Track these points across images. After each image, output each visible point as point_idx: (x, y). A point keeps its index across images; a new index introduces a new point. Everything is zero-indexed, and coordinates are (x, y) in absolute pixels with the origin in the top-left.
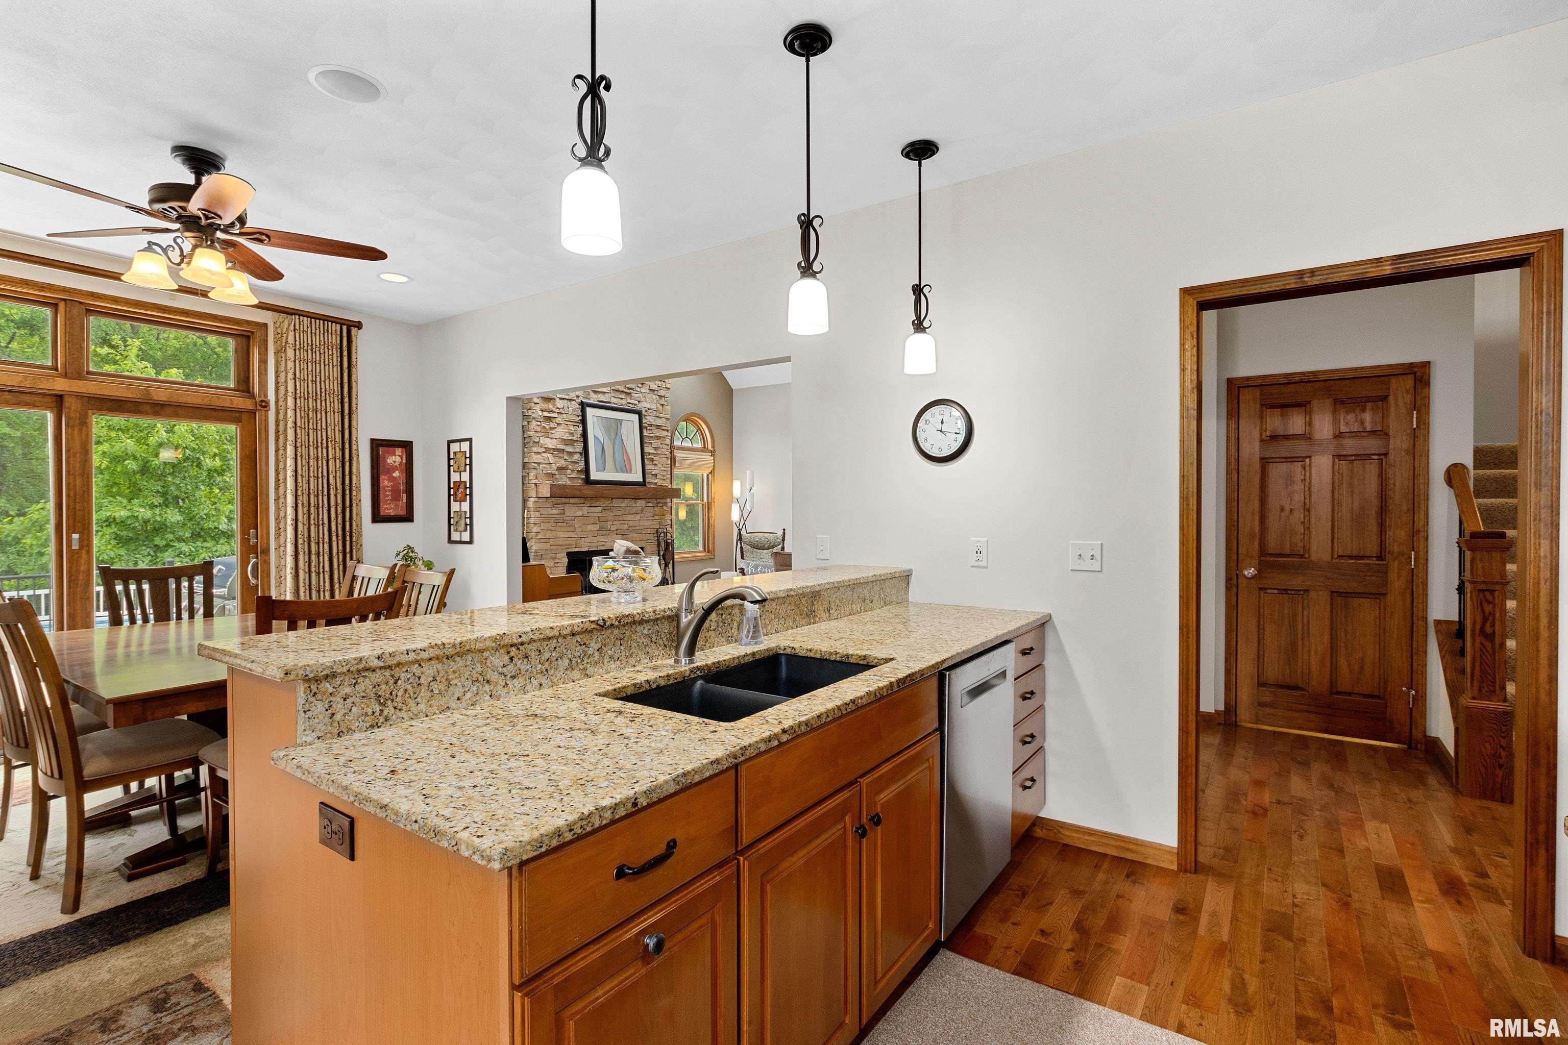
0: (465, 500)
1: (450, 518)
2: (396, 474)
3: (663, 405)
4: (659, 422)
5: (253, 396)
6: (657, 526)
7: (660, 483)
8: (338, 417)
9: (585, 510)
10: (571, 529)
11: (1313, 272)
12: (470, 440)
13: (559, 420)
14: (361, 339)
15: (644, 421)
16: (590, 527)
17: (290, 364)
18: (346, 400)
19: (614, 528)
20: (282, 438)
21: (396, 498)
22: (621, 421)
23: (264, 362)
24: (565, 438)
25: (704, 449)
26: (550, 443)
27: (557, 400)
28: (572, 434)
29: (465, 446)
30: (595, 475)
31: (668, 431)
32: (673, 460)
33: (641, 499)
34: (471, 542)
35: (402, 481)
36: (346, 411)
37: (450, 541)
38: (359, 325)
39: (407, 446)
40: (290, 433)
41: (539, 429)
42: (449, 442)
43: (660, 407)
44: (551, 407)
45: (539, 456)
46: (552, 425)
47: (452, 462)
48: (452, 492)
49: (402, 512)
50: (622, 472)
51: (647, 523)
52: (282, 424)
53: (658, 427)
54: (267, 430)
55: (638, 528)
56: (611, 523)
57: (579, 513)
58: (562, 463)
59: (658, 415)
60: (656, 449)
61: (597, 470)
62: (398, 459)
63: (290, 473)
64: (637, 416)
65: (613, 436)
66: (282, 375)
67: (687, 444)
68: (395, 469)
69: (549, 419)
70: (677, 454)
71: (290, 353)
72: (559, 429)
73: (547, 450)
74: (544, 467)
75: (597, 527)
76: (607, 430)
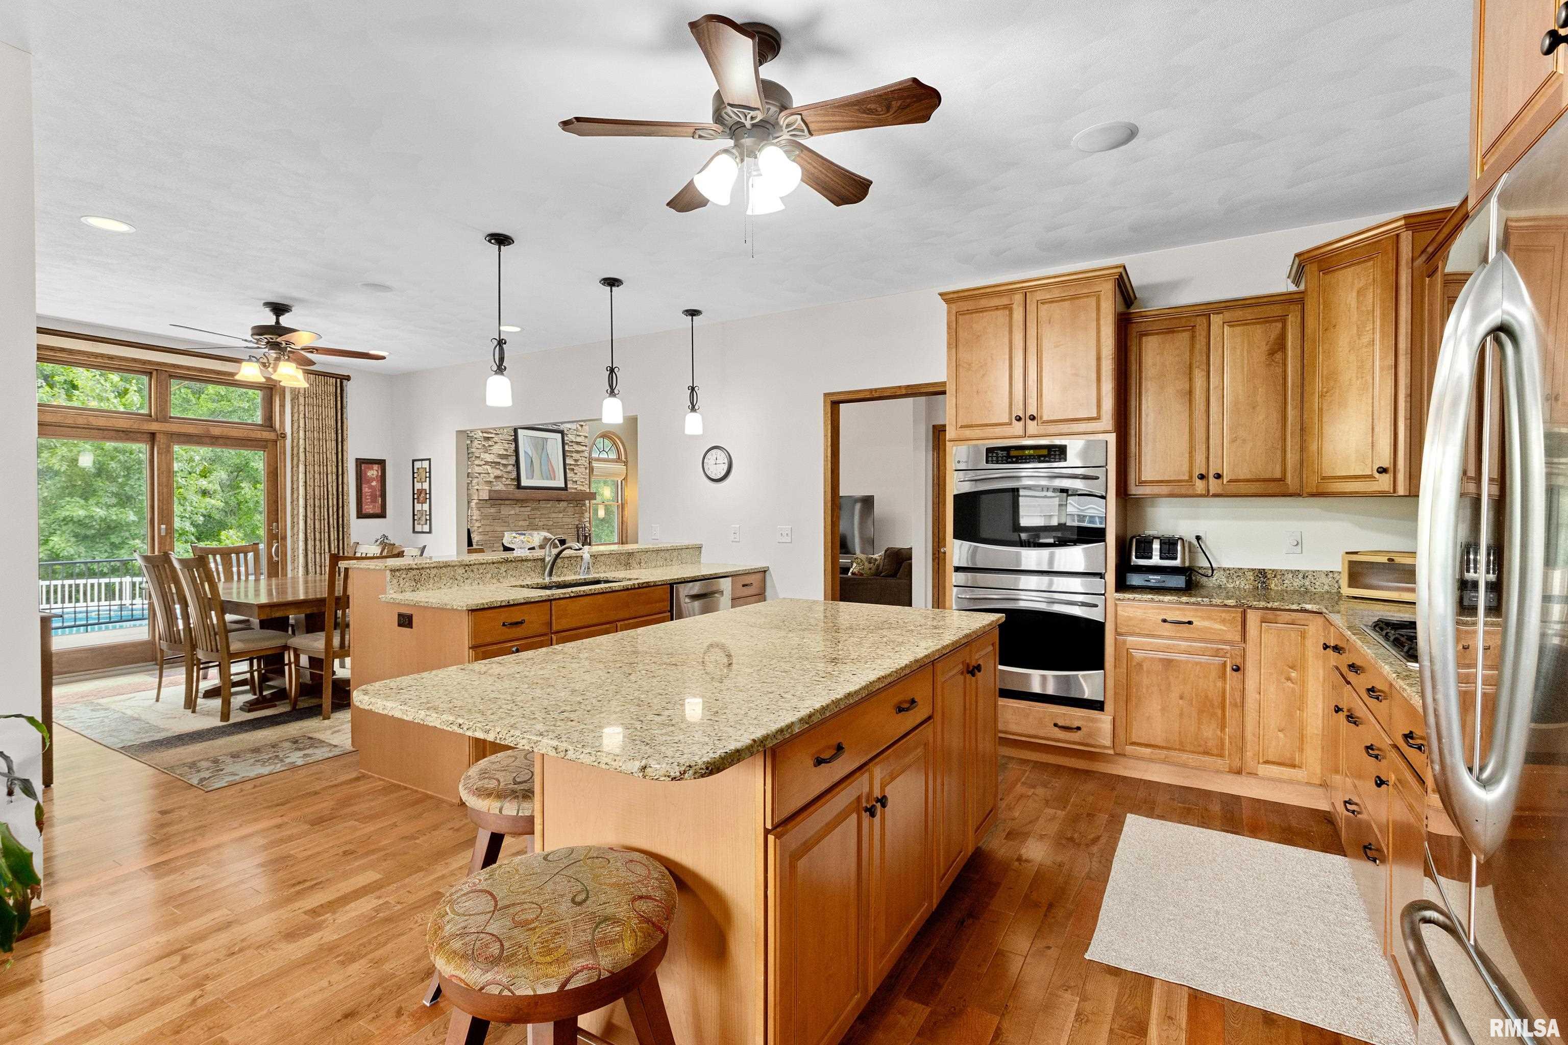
0: (425, 502)
1: (414, 515)
2: (374, 483)
3: (582, 426)
4: (579, 439)
5: (275, 430)
6: (577, 523)
7: (580, 488)
8: (334, 443)
9: (517, 510)
10: (506, 524)
11: (876, 390)
12: (429, 460)
13: (496, 439)
14: (349, 386)
15: (566, 438)
16: (521, 523)
17: (302, 408)
18: (340, 431)
19: (541, 524)
20: (295, 459)
21: (374, 501)
22: (546, 439)
23: (282, 406)
24: (500, 453)
25: (619, 460)
26: (488, 458)
28: (506, 450)
29: (426, 464)
30: (524, 482)
31: (586, 446)
32: (591, 469)
33: (564, 500)
34: (430, 532)
35: (378, 488)
36: (340, 439)
37: (414, 531)
38: (348, 378)
39: (382, 463)
40: (302, 455)
41: (480, 447)
42: (414, 461)
43: (579, 428)
45: (480, 468)
46: (490, 443)
47: (416, 475)
48: (416, 496)
49: (378, 511)
50: (547, 479)
51: (569, 520)
52: (295, 449)
53: (578, 443)
54: (285, 454)
55: (560, 524)
56: (539, 520)
57: (513, 512)
58: (498, 473)
59: (578, 433)
60: (576, 461)
61: (527, 478)
62: (375, 473)
63: (301, 483)
64: (560, 435)
65: (540, 451)
66: (296, 415)
67: (604, 456)
68: (373, 479)
69: (488, 439)
70: (595, 464)
71: (302, 400)
72: (496, 447)
73: (487, 463)
74: (484, 476)
75: (527, 523)
76: (536, 447)
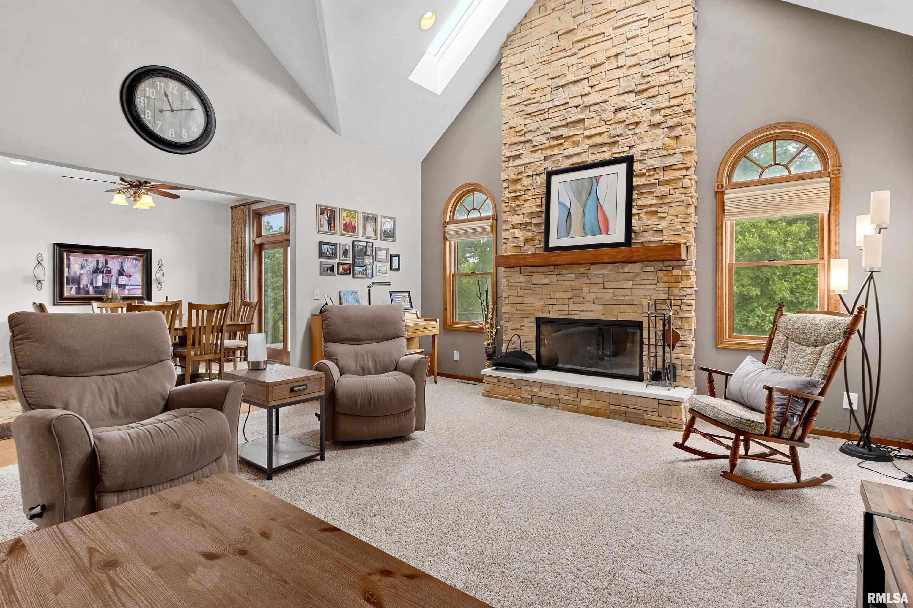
3: (677, 137)
4: (669, 161)
9: (554, 279)
10: (539, 296)
13: (526, 196)
15: (636, 167)
16: (558, 295)
19: (593, 296)
22: (597, 179)
24: (530, 211)
26: (516, 219)
27: (524, 179)
28: (536, 207)
30: (554, 242)
31: (687, 169)
33: (635, 262)
41: (507, 209)
43: (673, 142)
44: (519, 187)
45: (508, 233)
50: (593, 233)
53: (665, 169)
55: (627, 297)
56: (587, 291)
57: (546, 281)
58: (530, 235)
59: (665, 153)
60: (661, 197)
61: (559, 237)
64: (624, 165)
65: (584, 196)
69: (516, 198)
72: (527, 204)
73: (514, 226)
74: (512, 242)
75: (569, 295)
76: (578, 194)
